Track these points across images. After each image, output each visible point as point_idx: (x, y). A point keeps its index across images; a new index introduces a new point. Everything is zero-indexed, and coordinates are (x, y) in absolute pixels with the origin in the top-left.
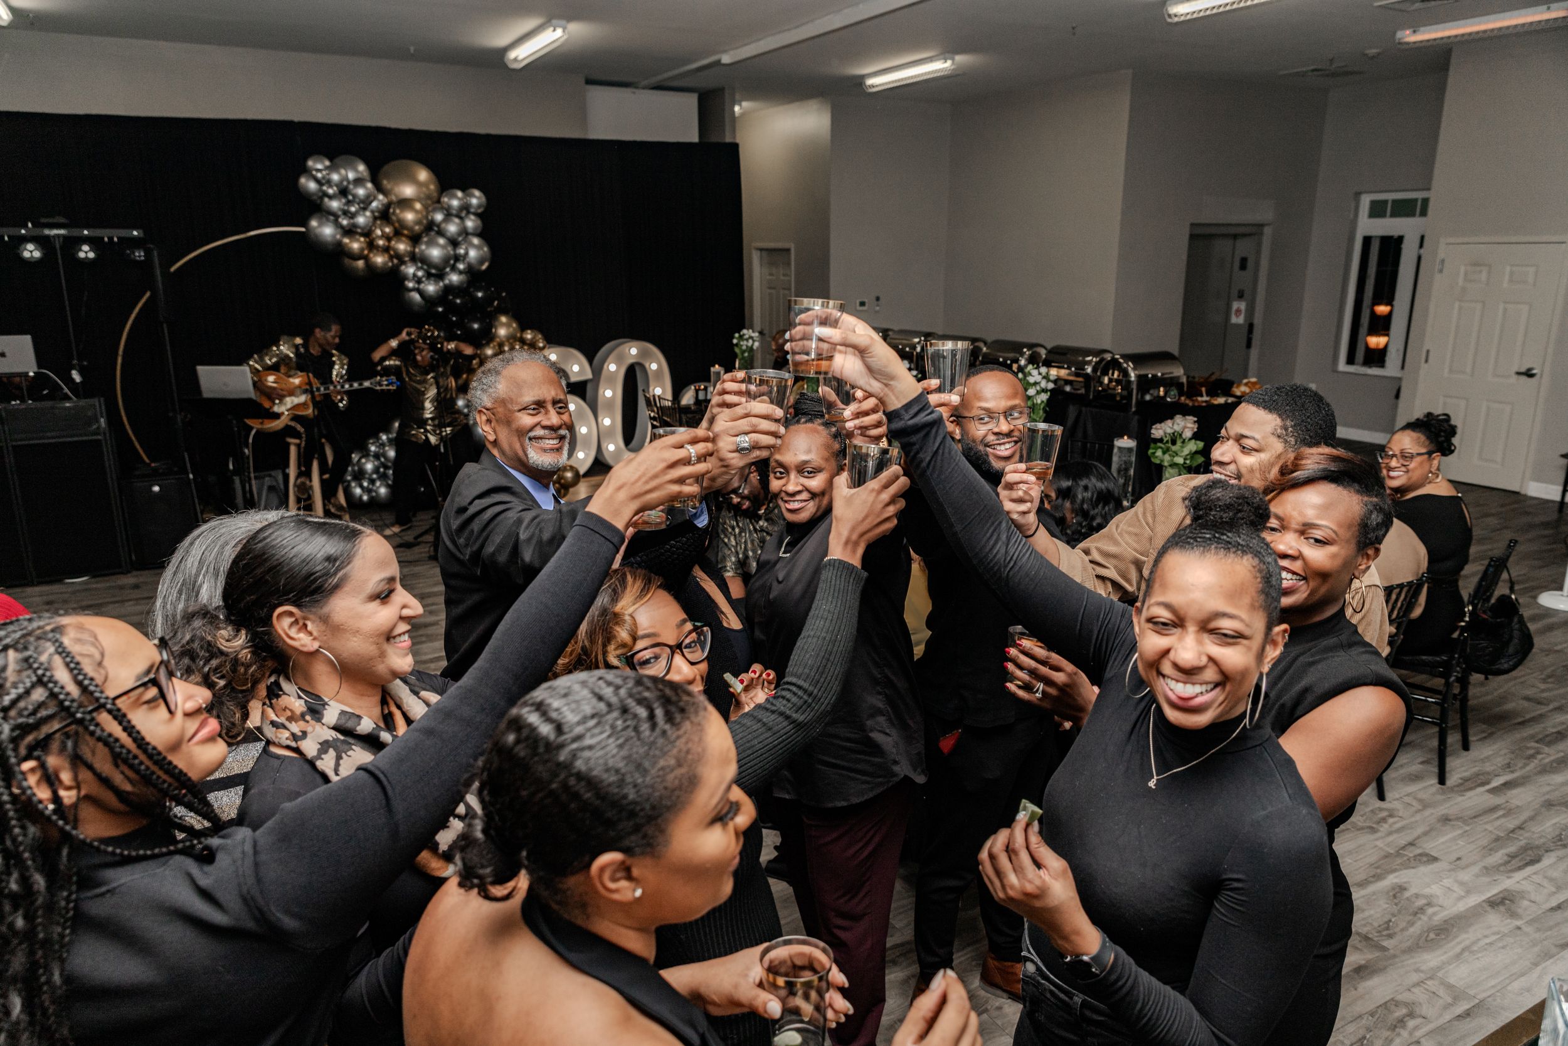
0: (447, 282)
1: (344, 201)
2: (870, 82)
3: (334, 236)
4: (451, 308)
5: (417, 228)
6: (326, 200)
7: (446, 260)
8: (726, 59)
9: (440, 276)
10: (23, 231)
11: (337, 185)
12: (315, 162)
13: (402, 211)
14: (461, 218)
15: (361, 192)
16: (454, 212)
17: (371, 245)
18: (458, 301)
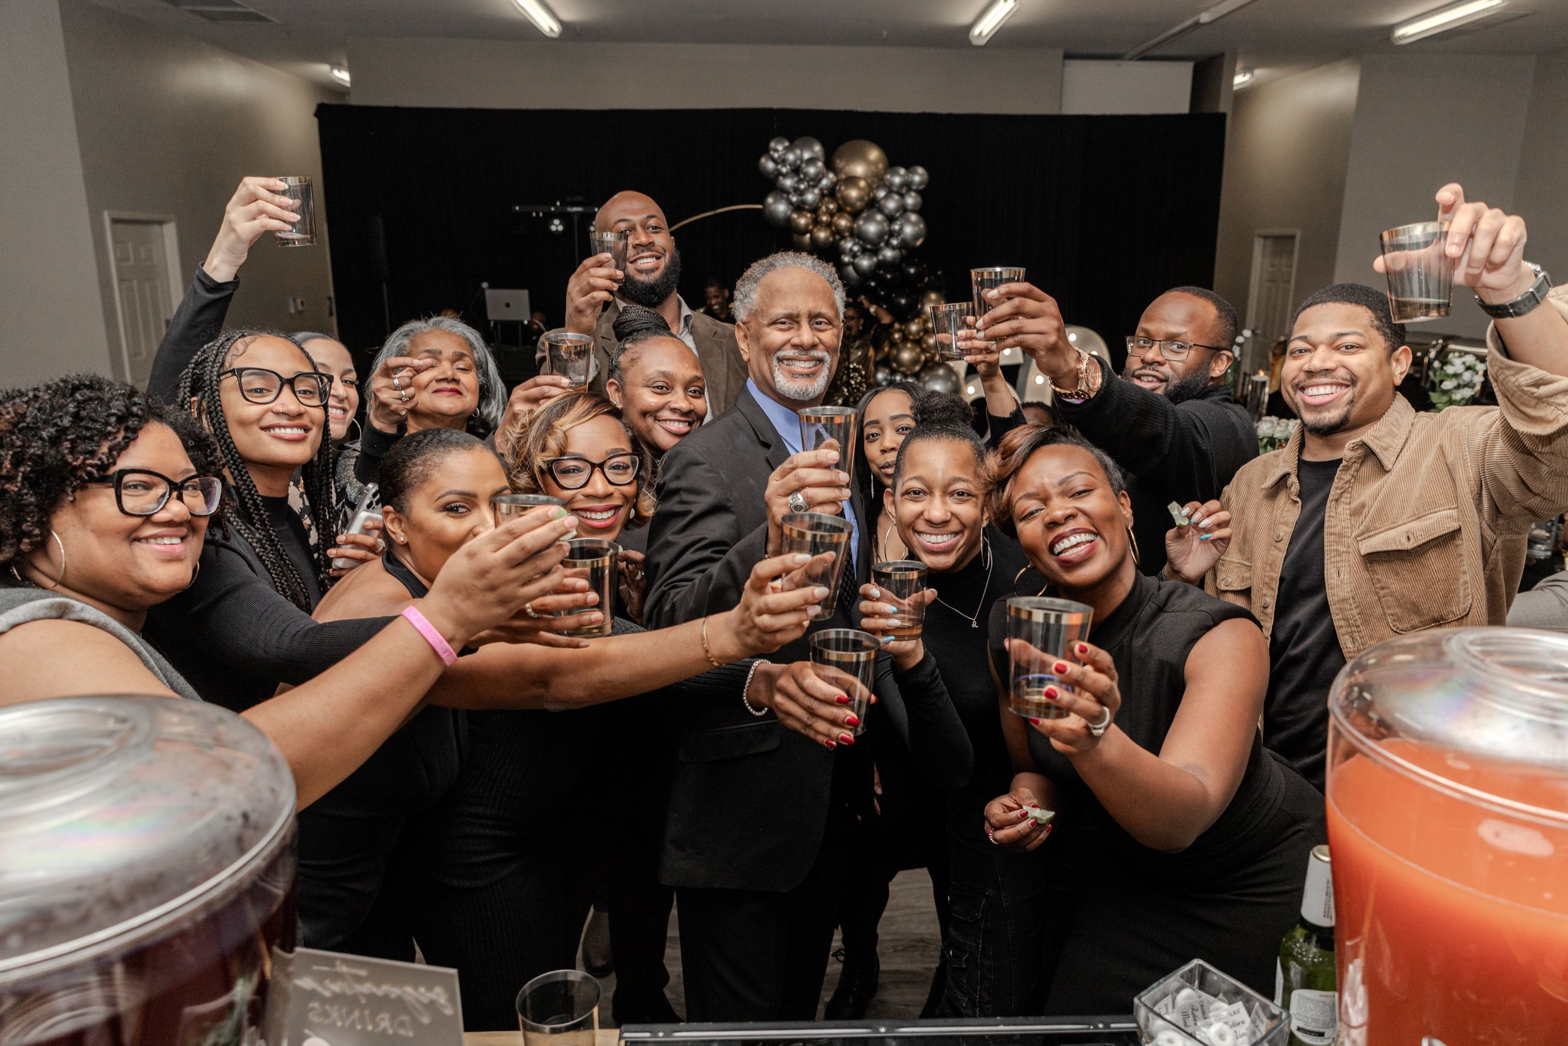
0: (881, 257)
1: (796, 179)
2: (1401, 32)
3: (786, 213)
4: (881, 281)
5: (859, 204)
6: (781, 178)
7: (880, 236)
8: (1205, 18)
9: (875, 251)
10: (553, 209)
11: (790, 165)
12: (777, 143)
13: (846, 188)
14: (902, 196)
15: (812, 170)
16: (895, 189)
17: (816, 222)
18: (889, 276)
